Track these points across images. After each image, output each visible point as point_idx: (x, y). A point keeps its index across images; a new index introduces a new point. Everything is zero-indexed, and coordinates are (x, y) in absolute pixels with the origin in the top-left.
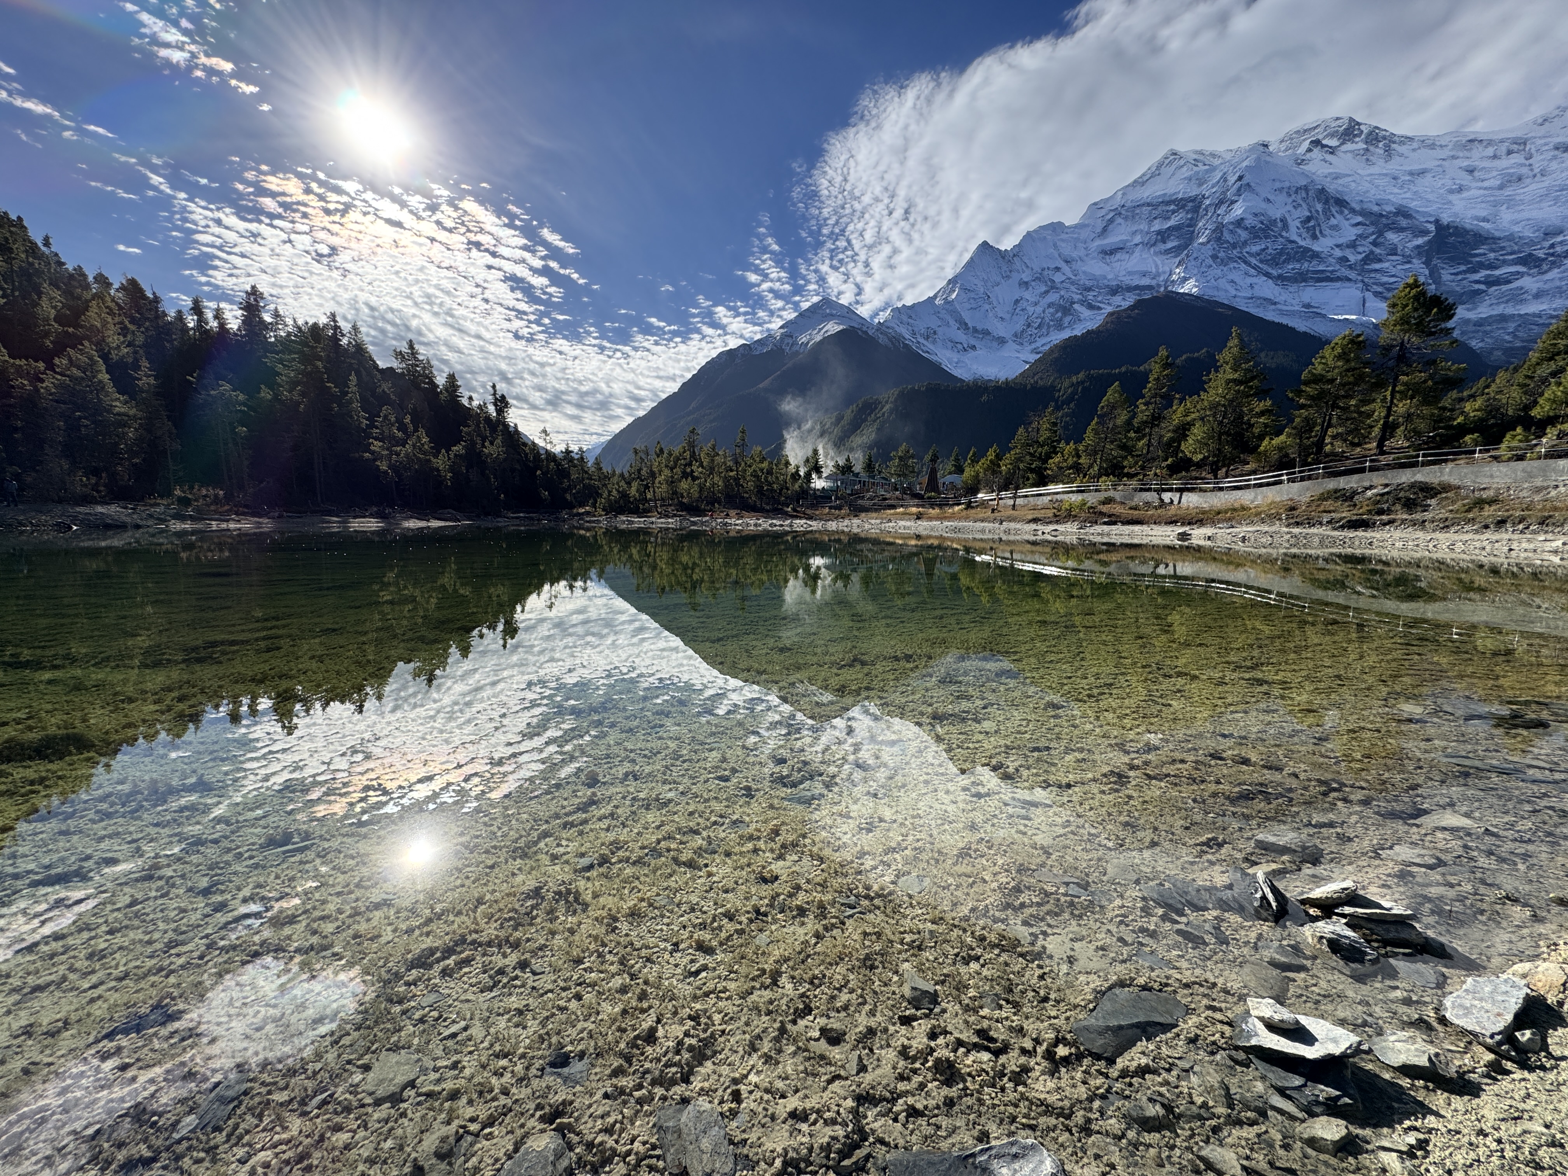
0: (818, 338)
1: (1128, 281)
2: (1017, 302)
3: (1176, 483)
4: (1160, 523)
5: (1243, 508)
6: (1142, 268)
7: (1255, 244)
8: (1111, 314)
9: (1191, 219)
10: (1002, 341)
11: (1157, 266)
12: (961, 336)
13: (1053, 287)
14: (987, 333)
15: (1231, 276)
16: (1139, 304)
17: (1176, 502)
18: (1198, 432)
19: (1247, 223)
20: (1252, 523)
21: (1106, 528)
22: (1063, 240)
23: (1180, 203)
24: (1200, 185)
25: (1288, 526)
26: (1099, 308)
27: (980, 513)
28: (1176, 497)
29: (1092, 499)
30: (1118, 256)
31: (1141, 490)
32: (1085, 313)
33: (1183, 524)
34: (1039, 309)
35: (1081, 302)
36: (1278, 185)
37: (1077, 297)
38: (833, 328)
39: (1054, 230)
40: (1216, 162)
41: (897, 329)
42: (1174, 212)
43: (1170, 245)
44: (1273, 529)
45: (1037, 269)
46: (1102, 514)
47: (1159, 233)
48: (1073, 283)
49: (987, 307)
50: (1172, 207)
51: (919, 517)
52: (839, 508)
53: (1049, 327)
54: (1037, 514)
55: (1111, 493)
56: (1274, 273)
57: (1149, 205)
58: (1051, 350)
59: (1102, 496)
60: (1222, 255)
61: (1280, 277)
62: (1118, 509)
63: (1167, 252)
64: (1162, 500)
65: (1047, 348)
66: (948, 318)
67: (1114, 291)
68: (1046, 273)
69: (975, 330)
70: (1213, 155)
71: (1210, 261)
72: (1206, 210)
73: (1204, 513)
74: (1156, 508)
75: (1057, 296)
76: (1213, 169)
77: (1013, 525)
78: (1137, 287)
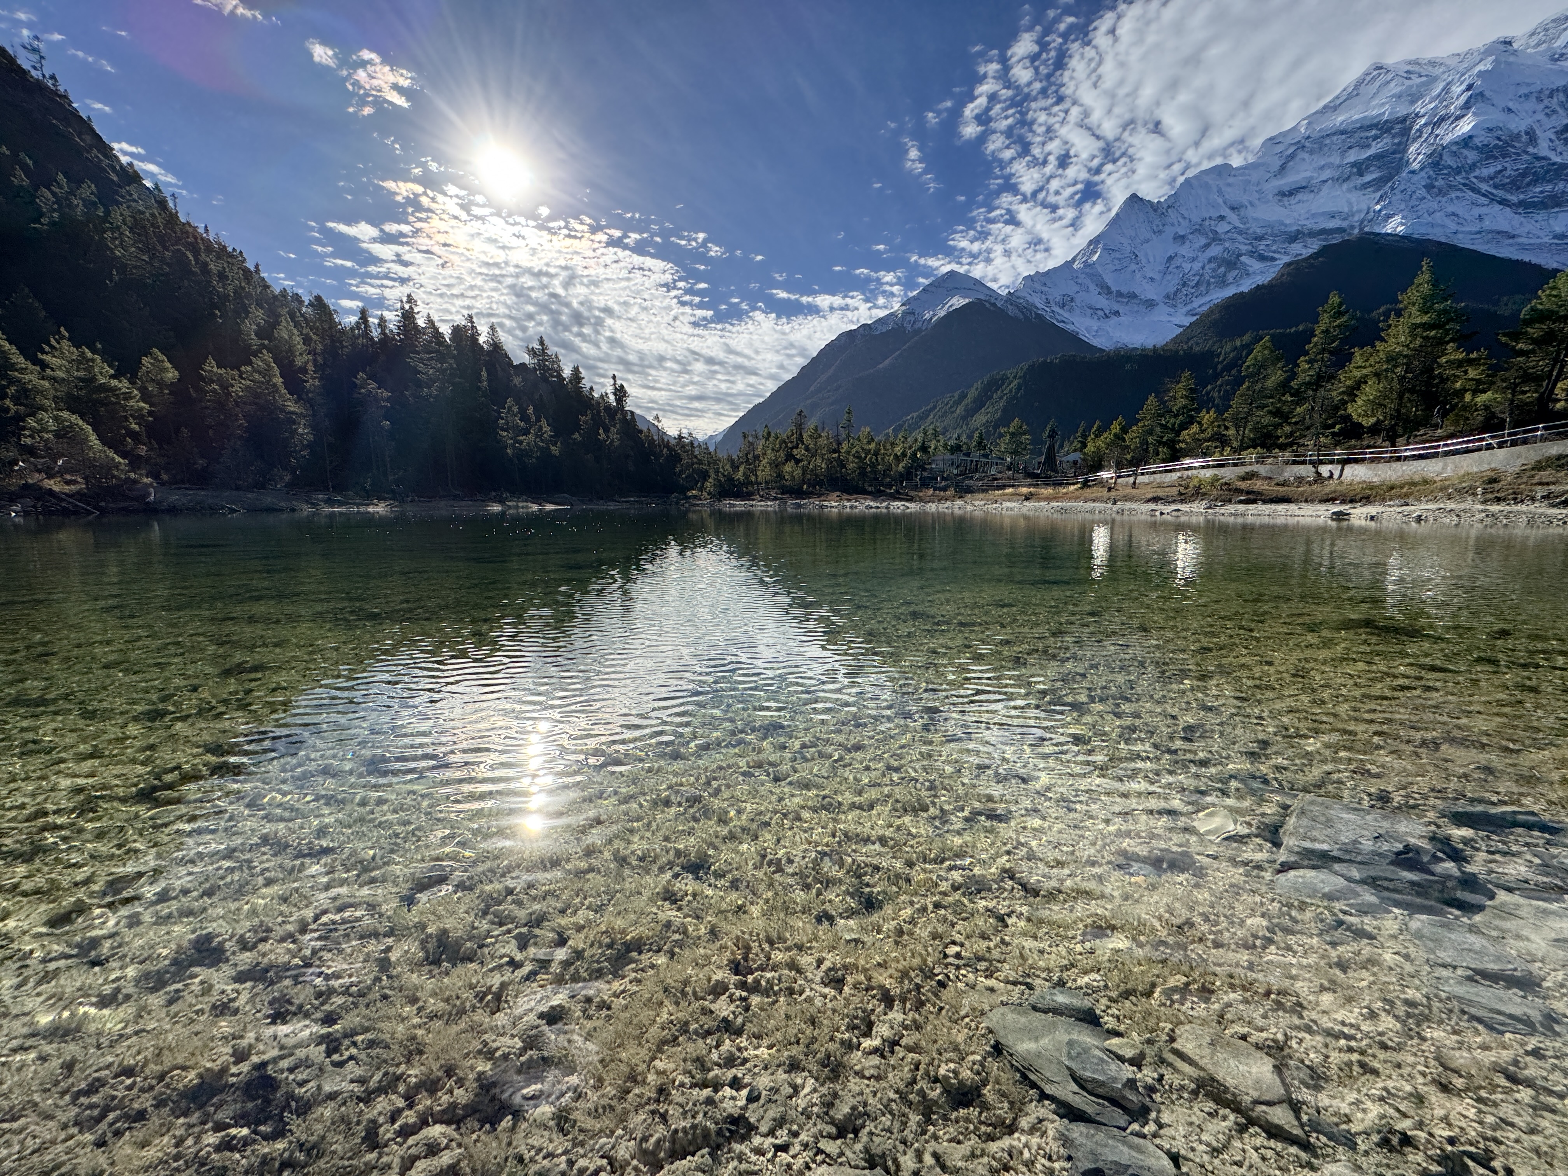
0: (942, 313)
1: (1310, 225)
2: (1170, 258)
3: (1339, 452)
4: (1312, 501)
5: (1425, 482)
6: (1330, 208)
7: (1487, 166)
8: (1288, 265)
9: (1399, 144)
10: (1150, 304)
11: (1350, 203)
12: (1102, 302)
13: (1216, 238)
14: (1133, 296)
15: (1451, 209)
16: (1324, 251)
17: (1336, 476)
18: (1370, 390)
19: (1477, 141)
20: (1435, 499)
21: (1241, 508)
22: (1229, 185)
23: (1384, 127)
24: (1413, 102)
25: (1484, 502)
26: (1273, 259)
27: (1096, 492)
28: (1336, 469)
29: (1228, 474)
30: (1300, 196)
31: (1295, 463)
32: (1255, 265)
33: (1343, 502)
34: (1197, 266)
35: (1251, 254)
36: (1524, 90)
37: (1244, 248)
38: (958, 302)
39: (1220, 174)
40: (1438, 71)
41: (1029, 298)
42: (1375, 138)
43: (1368, 178)
44: (1462, 506)
45: (1196, 219)
46: (1239, 491)
47: (1354, 165)
48: (1240, 233)
49: (1133, 267)
50: (1374, 132)
51: (1027, 498)
52: (945, 489)
53: (1209, 283)
54: (1160, 493)
55: (1255, 468)
56: (1514, 198)
57: (1342, 133)
58: (1211, 311)
59: (1241, 470)
60: (1440, 183)
61: (1521, 203)
62: (1258, 485)
63: (1365, 186)
64: (1319, 474)
65: (1205, 308)
66: (1088, 282)
67: (1294, 238)
68: (1207, 223)
69: (1120, 294)
70: (1432, 63)
71: (1422, 192)
72: (1420, 131)
73: (1372, 488)
74: (1310, 484)
75: (1221, 248)
76: (1433, 80)
77: (1128, 505)
78: (1323, 231)
